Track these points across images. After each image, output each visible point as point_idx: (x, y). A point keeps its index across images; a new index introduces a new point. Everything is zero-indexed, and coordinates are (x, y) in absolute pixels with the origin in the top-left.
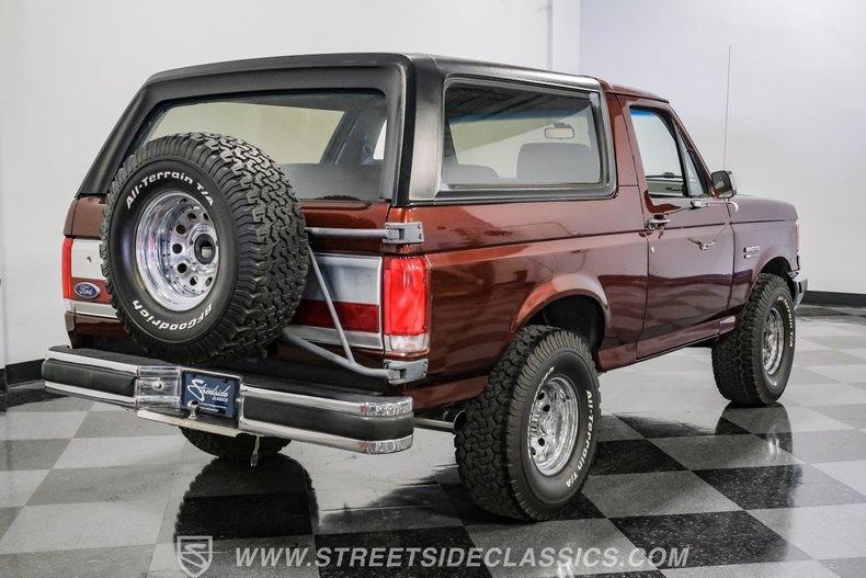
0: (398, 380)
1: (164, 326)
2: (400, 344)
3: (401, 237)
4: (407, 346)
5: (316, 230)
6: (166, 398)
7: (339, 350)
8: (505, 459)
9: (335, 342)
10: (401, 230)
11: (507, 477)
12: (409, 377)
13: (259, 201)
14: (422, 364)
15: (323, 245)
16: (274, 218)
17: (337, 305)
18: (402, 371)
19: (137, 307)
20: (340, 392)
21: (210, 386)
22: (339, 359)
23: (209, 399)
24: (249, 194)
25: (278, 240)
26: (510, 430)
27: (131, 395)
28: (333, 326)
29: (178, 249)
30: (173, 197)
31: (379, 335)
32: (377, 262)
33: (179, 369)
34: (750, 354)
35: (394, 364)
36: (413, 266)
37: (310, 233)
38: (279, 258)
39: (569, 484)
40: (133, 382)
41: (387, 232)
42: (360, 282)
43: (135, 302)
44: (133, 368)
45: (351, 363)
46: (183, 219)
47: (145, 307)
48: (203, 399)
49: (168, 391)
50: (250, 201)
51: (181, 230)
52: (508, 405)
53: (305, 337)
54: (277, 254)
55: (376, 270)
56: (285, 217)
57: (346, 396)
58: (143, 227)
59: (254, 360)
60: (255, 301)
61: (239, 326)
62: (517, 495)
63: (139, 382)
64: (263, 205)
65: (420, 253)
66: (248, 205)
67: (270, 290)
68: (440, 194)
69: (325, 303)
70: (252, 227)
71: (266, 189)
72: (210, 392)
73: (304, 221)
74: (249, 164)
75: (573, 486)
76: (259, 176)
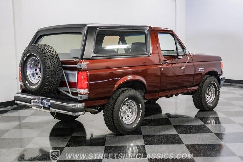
0: (80, 99)
1: (31, 87)
2: (82, 91)
3: (80, 67)
4: (83, 91)
5: (63, 65)
6: (38, 104)
7: (68, 92)
8: (113, 119)
9: (67, 90)
10: (80, 65)
11: (114, 124)
12: (83, 99)
13: (48, 59)
14: (87, 96)
15: (66, 69)
16: (52, 63)
17: (68, 82)
18: (81, 97)
19: (27, 83)
20: (69, 102)
21: (47, 101)
22: (68, 94)
23: (46, 104)
24: (46, 58)
25: (53, 68)
26: (114, 112)
27: (31, 103)
28: (67, 87)
29: (36, 70)
30: (33, 58)
31: (77, 89)
32: (77, 72)
33: (41, 97)
34: (202, 97)
35: (79, 95)
36: (84, 74)
37: (62, 66)
38: (53, 72)
39: (133, 126)
40: (31, 100)
41: (77, 66)
42: (73, 77)
43: (26, 82)
44: (30, 97)
45: (71, 95)
46: (37, 63)
47: (28, 83)
48: (45, 104)
49: (39, 103)
50: (46, 59)
51: (37, 65)
52: (114, 106)
53: (62, 90)
54: (53, 71)
55: (76, 74)
56: (55, 63)
57: (70, 103)
58: (28, 65)
59: (54, 95)
60: (48, 81)
61: (45, 87)
62: (117, 128)
63: (32, 101)
64: (49, 60)
65: (85, 70)
66: (46, 60)
67: (51, 79)
68: (92, 57)
69: (65, 82)
70: (47, 65)
71: (51, 56)
72: (47, 103)
73: (61, 63)
74: (47, 51)
75: (135, 127)
76: (50, 53)
